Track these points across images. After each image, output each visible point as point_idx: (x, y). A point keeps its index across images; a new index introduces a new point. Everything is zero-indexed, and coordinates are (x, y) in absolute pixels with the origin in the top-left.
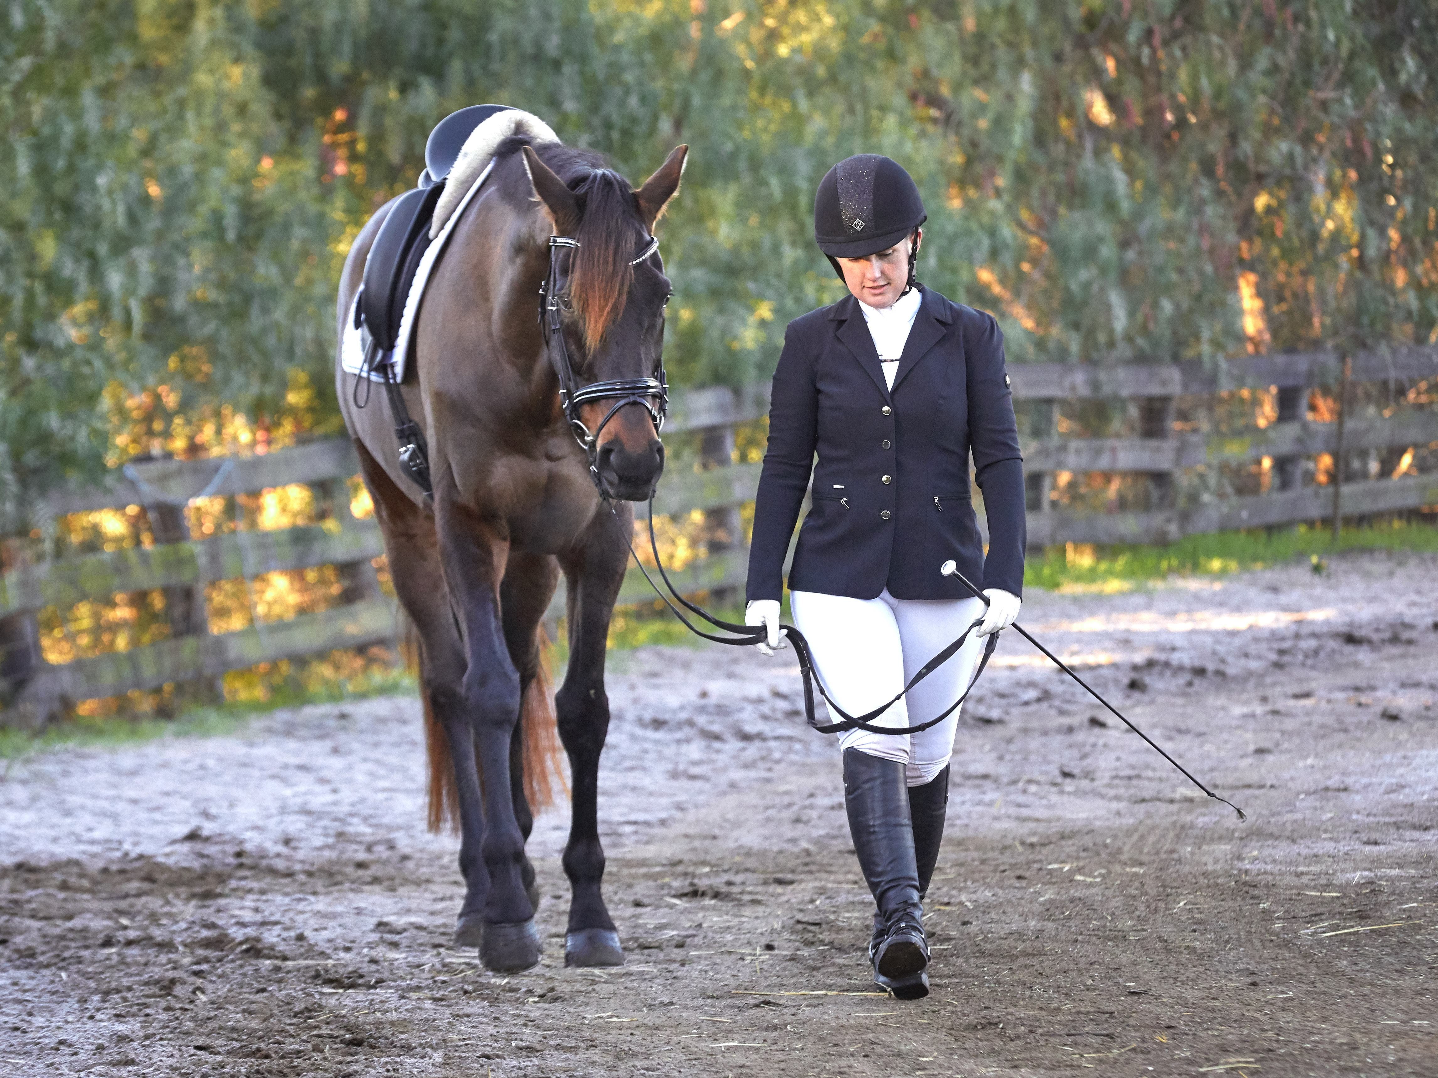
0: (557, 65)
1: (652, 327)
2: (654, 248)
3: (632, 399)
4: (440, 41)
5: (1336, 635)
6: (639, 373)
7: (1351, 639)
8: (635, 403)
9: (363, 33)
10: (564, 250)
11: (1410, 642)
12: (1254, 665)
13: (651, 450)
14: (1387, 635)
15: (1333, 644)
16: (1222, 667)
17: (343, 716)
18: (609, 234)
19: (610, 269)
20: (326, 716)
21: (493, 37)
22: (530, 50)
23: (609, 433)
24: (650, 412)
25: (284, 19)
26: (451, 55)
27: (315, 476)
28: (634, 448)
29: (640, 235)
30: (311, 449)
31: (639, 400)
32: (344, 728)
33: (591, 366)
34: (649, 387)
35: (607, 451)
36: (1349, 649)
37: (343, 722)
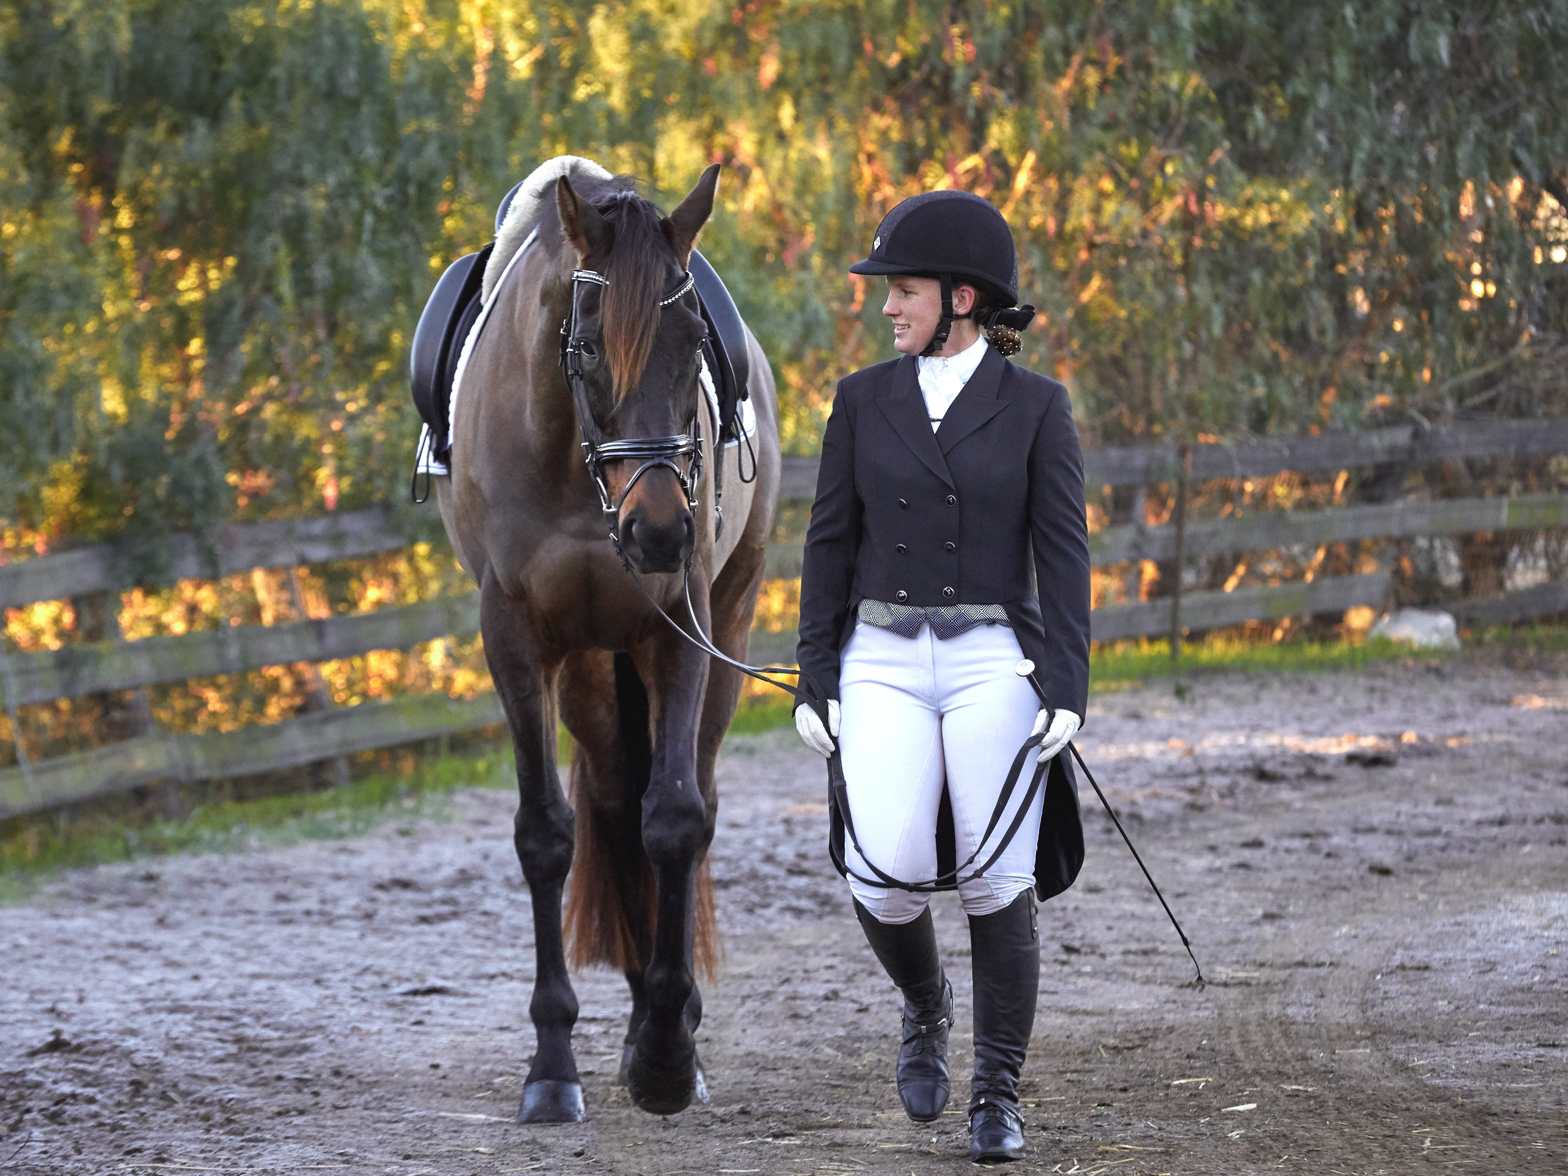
0: (355, 103)
1: (682, 376)
2: (689, 285)
3: (657, 461)
4: (216, 77)
5: (1245, 771)
6: (666, 429)
7: (1262, 775)
8: (661, 466)
9: (127, 66)
10: (587, 286)
11: (1327, 778)
12: (1168, 806)
13: (679, 520)
14: (1301, 770)
15: (1244, 782)
16: (1135, 810)
17: (150, 878)
18: (637, 270)
19: (637, 308)
20: (128, 878)
21: (277, 71)
22: (324, 87)
23: (631, 501)
24: (678, 475)
25: (32, 51)
26: (229, 93)
27: (81, 588)
28: (661, 518)
29: (670, 271)
30: (77, 555)
31: (665, 462)
32: (155, 892)
33: (614, 420)
34: (679, 447)
35: (629, 523)
36: (1264, 787)
37: (152, 885)
